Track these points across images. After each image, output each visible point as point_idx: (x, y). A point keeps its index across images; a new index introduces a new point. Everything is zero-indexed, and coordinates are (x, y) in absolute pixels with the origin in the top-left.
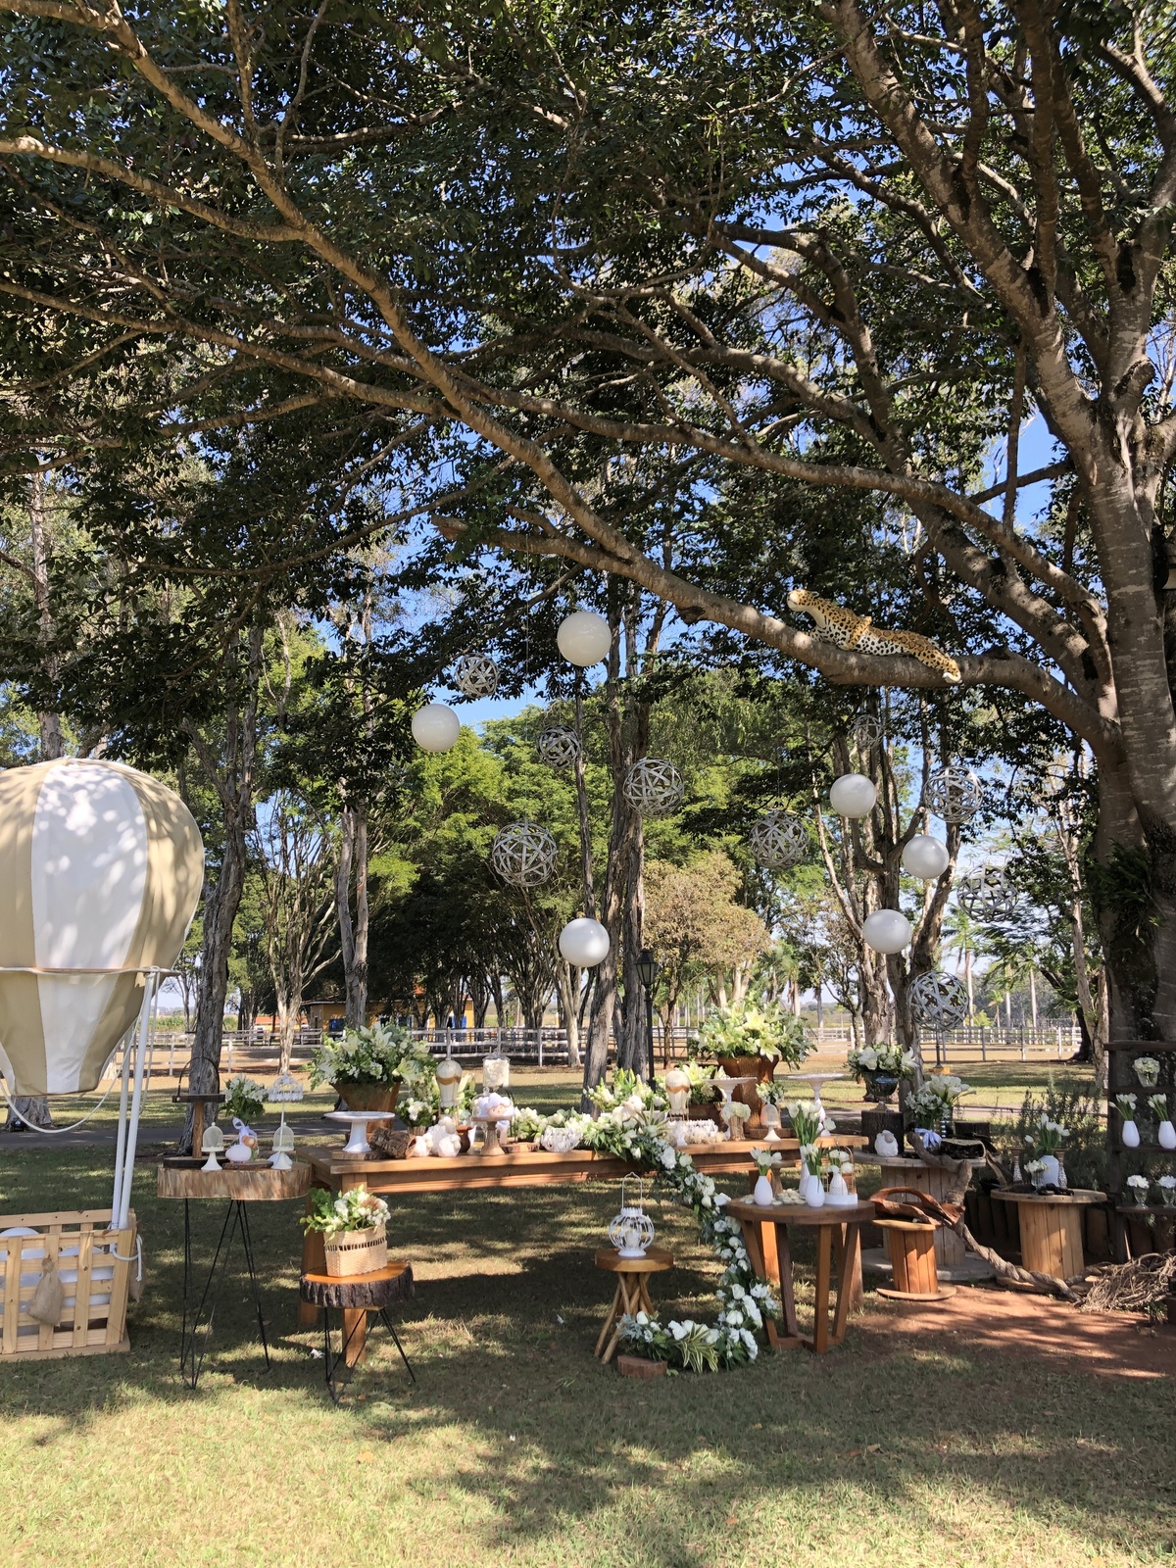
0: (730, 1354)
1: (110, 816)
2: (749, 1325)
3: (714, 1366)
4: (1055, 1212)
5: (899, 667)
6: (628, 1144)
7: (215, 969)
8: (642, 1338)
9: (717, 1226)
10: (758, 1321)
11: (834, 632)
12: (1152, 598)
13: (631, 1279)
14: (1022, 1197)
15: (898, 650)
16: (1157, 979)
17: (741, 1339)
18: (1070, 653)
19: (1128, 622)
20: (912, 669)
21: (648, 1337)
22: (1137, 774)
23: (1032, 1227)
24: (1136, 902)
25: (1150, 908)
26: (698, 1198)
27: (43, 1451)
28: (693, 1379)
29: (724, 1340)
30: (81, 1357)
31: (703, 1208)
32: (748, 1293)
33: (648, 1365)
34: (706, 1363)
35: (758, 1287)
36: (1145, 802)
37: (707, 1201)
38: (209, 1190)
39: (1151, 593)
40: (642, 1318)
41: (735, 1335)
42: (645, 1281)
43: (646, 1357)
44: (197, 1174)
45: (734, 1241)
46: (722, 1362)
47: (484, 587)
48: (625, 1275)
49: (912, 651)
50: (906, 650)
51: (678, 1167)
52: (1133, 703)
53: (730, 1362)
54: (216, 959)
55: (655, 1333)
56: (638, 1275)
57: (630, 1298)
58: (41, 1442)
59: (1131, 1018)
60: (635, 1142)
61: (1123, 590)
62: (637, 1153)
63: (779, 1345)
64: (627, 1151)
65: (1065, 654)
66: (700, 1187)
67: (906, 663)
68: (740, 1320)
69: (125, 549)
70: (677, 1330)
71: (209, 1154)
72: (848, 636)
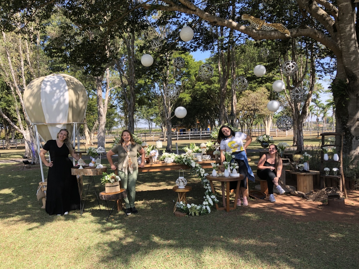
0: (202, 212)
2: (209, 205)
3: (197, 214)
4: (305, 176)
5: (273, 34)
6: (184, 161)
9: (204, 181)
10: (212, 204)
11: (255, 25)
12: (351, 6)
13: (181, 194)
14: (297, 173)
15: (273, 29)
16: (348, 115)
17: (206, 208)
18: (330, 25)
19: (343, 14)
20: (277, 34)
21: (182, 207)
22: (344, 59)
23: (299, 180)
24: (343, 95)
25: (347, 96)
26: (200, 174)
28: (191, 217)
29: (201, 209)
31: (201, 177)
32: (210, 197)
33: (181, 214)
34: (195, 213)
35: (213, 196)
36: (346, 66)
37: (202, 175)
39: (350, 4)
40: (181, 203)
41: (204, 207)
42: (184, 194)
43: (181, 212)
44: (77, 170)
45: (208, 185)
46: (200, 213)
48: (179, 192)
49: (277, 29)
50: (275, 29)
51: (196, 167)
52: (344, 38)
55: (184, 206)
56: (182, 193)
57: (180, 198)
60: (186, 161)
61: (342, 4)
62: (186, 163)
64: (184, 163)
65: (328, 25)
66: (201, 172)
67: (275, 32)
68: (207, 203)
70: (189, 206)
71: (80, 165)
72: (259, 25)
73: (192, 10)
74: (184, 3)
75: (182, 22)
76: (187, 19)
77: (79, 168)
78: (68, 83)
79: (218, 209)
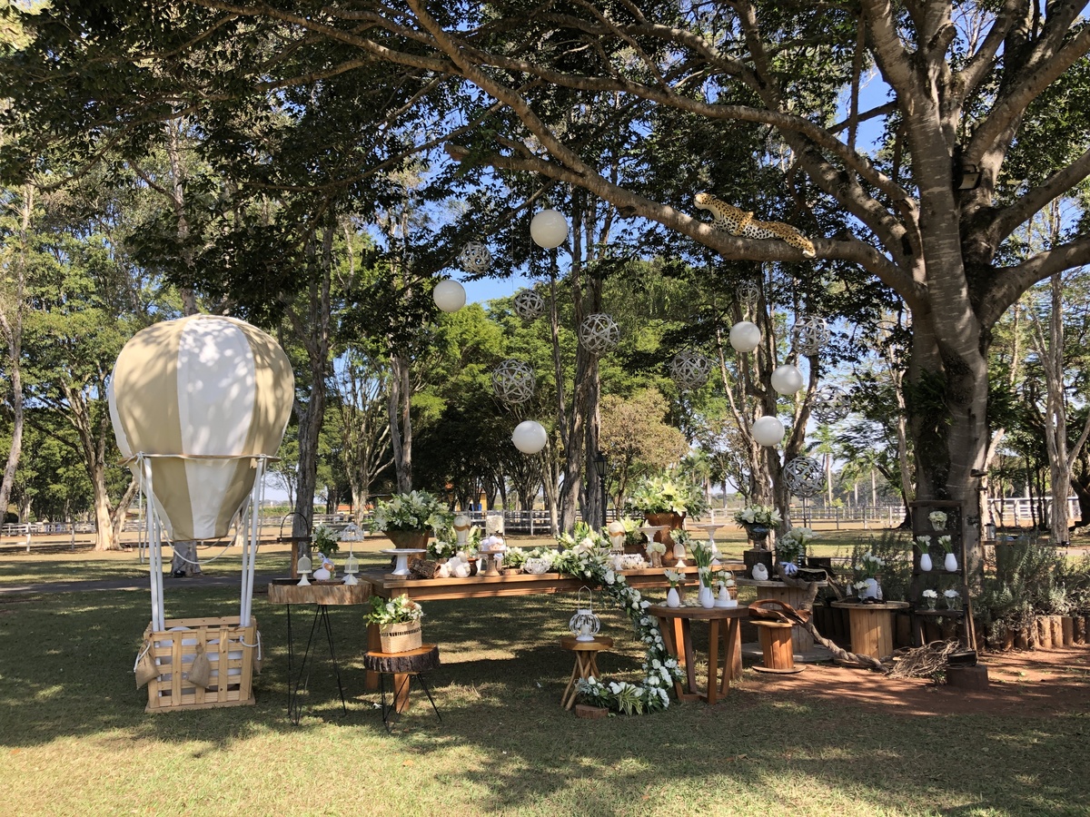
0: (650, 703)
1: (229, 353)
2: (664, 685)
3: (639, 711)
4: (874, 615)
5: (772, 247)
6: (583, 568)
7: (307, 467)
8: (592, 693)
9: (642, 621)
10: (670, 683)
11: (726, 223)
12: (951, 196)
13: (585, 656)
14: (851, 606)
15: (772, 235)
16: (950, 461)
17: (658, 694)
18: (893, 236)
19: (933, 213)
20: (781, 249)
21: (596, 692)
22: (938, 320)
23: (858, 626)
24: (936, 409)
25: (946, 413)
26: (629, 603)
27: (199, 761)
28: (626, 718)
29: (646, 695)
30: (223, 708)
31: (633, 610)
32: (663, 664)
33: (595, 710)
34: (633, 708)
35: (670, 661)
36: (943, 340)
37: (635, 605)
38: (302, 598)
39: (950, 192)
40: (592, 680)
41: (654, 691)
42: (593, 657)
43: (595, 705)
44: (294, 587)
45: (653, 631)
46: (645, 708)
47: (484, 199)
48: (581, 652)
49: (781, 236)
50: (777, 235)
51: (616, 583)
52: (937, 270)
53: (651, 708)
54: (308, 460)
55: (600, 690)
56: (589, 652)
58: (198, 756)
59: (931, 489)
60: (587, 567)
61: (930, 190)
62: (589, 574)
63: (685, 700)
64: (582, 573)
65: (890, 237)
66: (631, 597)
67: (777, 245)
68: (658, 682)
69: (234, 172)
70: (616, 688)
71: (301, 575)
72: (736, 226)
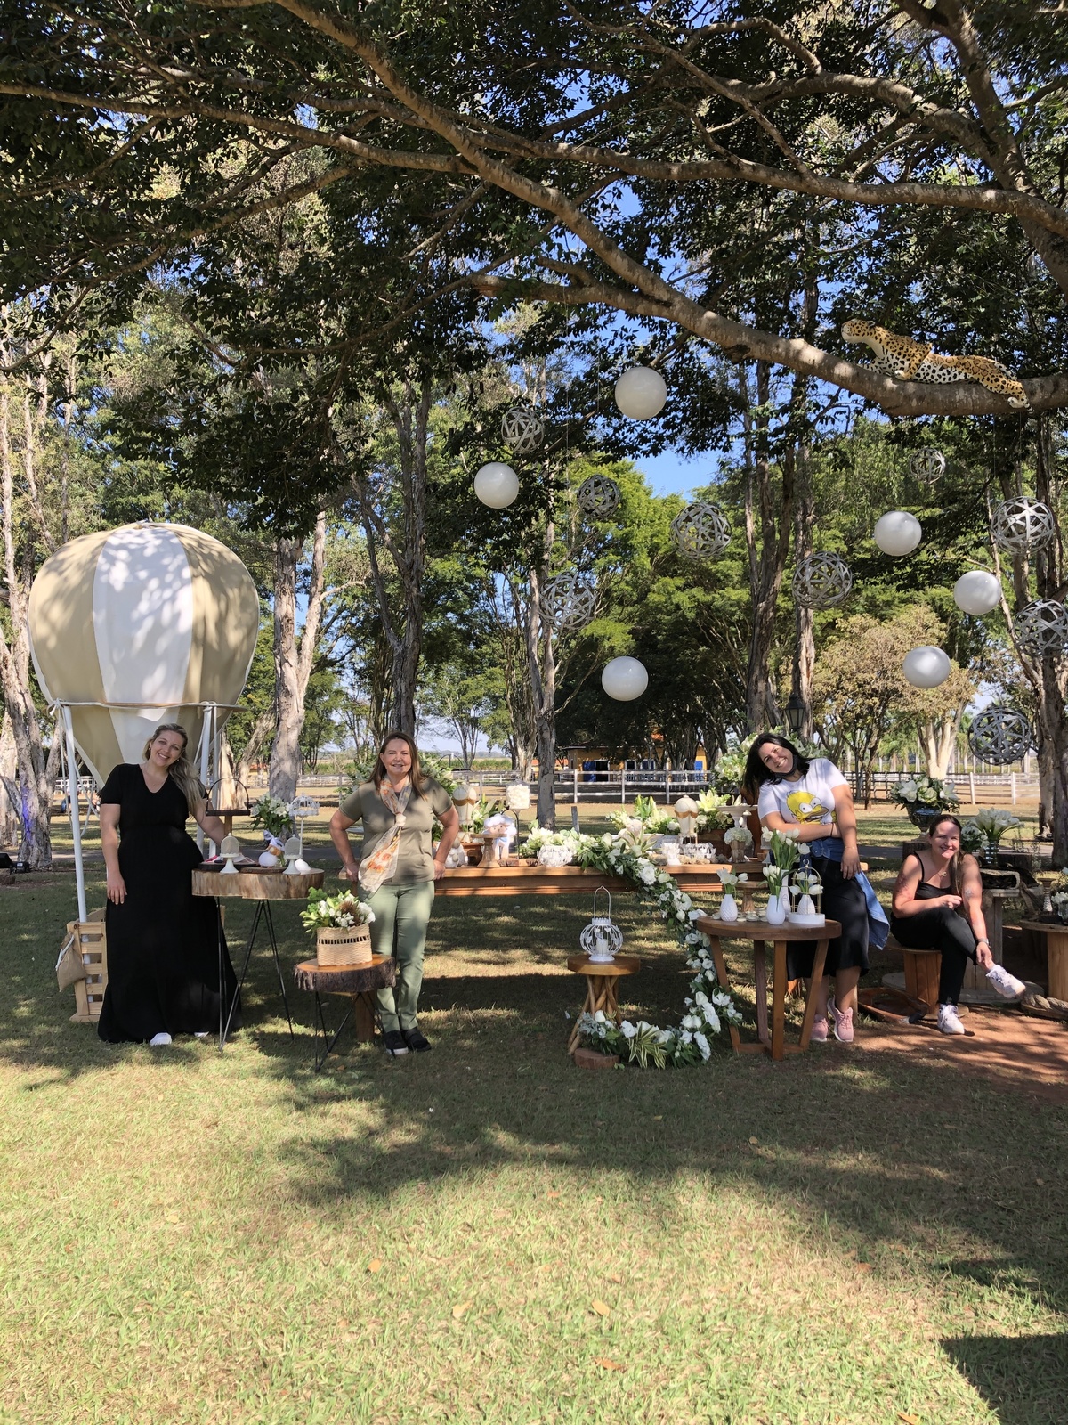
0: (677, 1054)
2: (707, 1029)
3: (660, 1063)
5: (960, 395)
6: (613, 861)
8: (596, 1034)
9: (689, 938)
10: (716, 1025)
11: (892, 362)
13: (598, 982)
17: (694, 1041)
20: (975, 396)
21: (602, 1033)
23: (1057, 957)
26: (673, 912)
28: (637, 1072)
29: (674, 1042)
31: (677, 922)
32: (710, 1000)
33: (598, 1058)
34: (651, 1058)
35: (720, 995)
37: (681, 915)
40: (600, 1016)
41: (687, 1038)
42: (610, 985)
43: (599, 1051)
45: (702, 953)
46: (669, 1060)
48: (592, 977)
49: (976, 377)
50: (969, 376)
51: (657, 884)
53: (682, 1061)
55: (608, 1030)
56: (603, 978)
57: (597, 1000)
60: (619, 859)
62: (620, 870)
64: (613, 868)
66: (677, 903)
67: (969, 391)
68: (698, 1023)
70: (629, 1030)
71: (225, 860)
72: (907, 363)
73: (659, 302)
74: (629, 274)
75: (612, 343)
76: (630, 334)
77: (223, 872)
78: (193, 556)
79: (740, 1048)
